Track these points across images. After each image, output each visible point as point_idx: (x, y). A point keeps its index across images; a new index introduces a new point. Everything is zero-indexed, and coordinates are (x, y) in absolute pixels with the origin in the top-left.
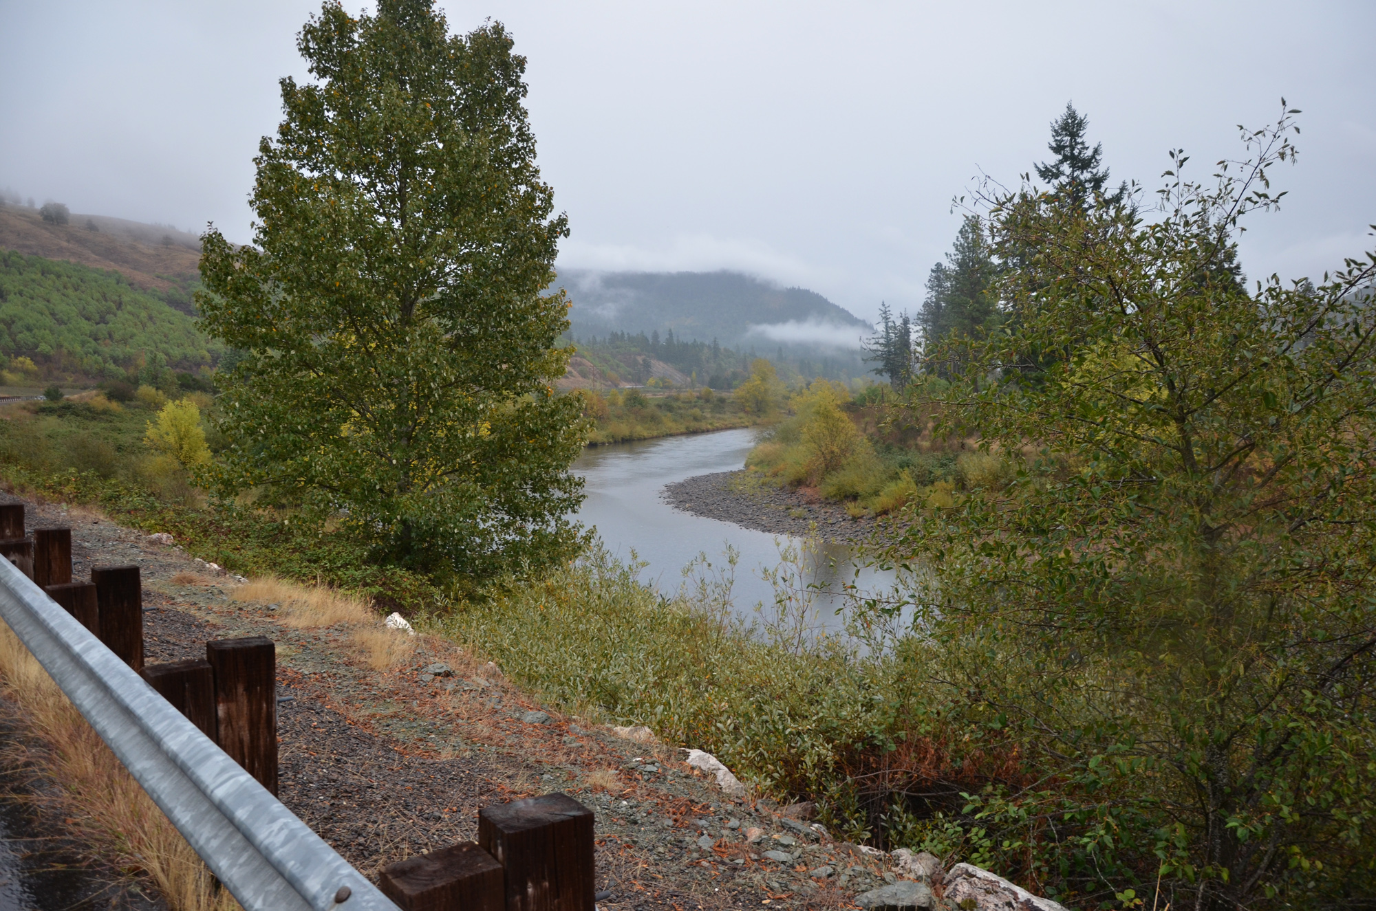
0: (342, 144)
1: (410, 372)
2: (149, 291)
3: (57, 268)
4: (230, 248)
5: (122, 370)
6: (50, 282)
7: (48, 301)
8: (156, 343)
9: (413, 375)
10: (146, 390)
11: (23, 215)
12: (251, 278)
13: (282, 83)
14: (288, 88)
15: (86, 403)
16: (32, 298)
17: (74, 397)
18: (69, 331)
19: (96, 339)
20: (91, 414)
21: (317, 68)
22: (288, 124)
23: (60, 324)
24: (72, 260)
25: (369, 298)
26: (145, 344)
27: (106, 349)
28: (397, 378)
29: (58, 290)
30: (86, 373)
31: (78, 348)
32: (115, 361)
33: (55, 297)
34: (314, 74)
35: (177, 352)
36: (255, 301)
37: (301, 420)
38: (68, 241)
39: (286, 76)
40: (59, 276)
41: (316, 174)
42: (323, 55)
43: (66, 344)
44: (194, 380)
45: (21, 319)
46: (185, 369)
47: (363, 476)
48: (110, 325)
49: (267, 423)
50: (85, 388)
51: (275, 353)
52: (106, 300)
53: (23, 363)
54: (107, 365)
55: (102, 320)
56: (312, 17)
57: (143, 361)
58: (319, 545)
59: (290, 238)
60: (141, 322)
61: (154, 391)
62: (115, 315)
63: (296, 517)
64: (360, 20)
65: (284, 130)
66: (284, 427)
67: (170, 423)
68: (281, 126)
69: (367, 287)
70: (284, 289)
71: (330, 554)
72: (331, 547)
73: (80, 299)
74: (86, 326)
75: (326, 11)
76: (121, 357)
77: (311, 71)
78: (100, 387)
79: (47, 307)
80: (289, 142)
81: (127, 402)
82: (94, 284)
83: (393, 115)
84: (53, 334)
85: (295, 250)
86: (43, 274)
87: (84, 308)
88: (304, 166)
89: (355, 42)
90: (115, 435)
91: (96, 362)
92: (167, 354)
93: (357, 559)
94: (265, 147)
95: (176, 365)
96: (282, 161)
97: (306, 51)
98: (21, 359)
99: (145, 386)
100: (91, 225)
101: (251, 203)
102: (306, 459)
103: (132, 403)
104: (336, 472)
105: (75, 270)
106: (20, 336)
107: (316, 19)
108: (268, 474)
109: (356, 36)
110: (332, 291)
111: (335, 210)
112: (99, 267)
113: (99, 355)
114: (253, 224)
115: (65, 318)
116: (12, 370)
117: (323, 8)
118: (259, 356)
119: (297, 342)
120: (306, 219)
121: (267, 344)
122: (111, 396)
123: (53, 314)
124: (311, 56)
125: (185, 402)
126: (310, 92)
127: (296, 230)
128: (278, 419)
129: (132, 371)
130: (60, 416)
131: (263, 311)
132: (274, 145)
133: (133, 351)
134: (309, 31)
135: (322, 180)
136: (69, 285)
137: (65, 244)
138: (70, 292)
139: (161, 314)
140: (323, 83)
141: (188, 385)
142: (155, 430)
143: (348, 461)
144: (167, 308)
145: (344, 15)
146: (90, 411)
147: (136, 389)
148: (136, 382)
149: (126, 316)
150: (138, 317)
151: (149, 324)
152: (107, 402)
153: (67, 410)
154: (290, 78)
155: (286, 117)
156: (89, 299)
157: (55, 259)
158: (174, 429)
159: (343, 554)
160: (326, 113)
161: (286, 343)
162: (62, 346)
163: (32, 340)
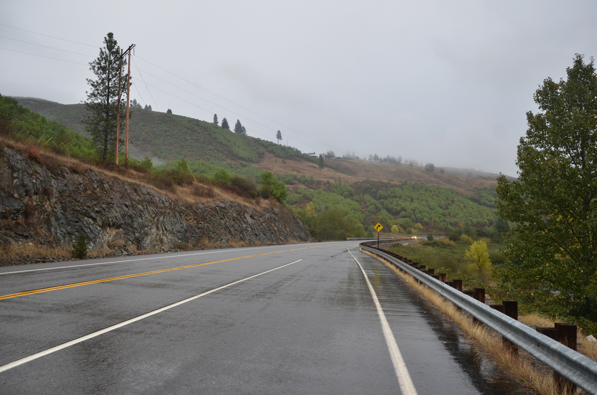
0: (554, 136)
1: (590, 232)
2: (464, 196)
3: (430, 189)
4: (508, 182)
5: (453, 228)
6: (428, 194)
7: (427, 201)
8: (467, 217)
9: (591, 233)
10: (464, 236)
11: (419, 169)
12: (517, 194)
13: (527, 114)
14: (530, 116)
15: (442, 242)
16: (422, 201)
17: (436, 238)
18: (435, 213)
19: (444, 216)
20: (443, 246)
21: (542, 106)
22: (530, 130)
23: (431, 210)
24: (436, 185)
25: (569, 200)
26: (462, 217)
27: (448, 220)
28: (583, 234)
29: (431, 197)
30: (440, 229)
31: (438, 220)
32: (451, 224)
33: (430, 199)
34: (541, 109)
35: (475, 221)
36: (518, 203)
37: (539, 252)
38: (434, 178)
39: (529, 111)
40: (431, 192)
41: (543, 149)
42: (545, 101)
43: (433, 218)
44: (483, 232)
45: (418, 209)
46: (478, 227)
47: (567, 277)
48: (449, 210)
49: (524, 253)
50: (440, 235)
51: (527, 224)
52: (448, 200)
53: (418, 225)
54: (448, 226)
55: (447, 208)
56: (539, 86)
57: (462, 224)
58: (547, 305)
59: (534, 177)
60: (461, 208)
61: (467, 237)
62: (451, 206)
63: (536, 292)
64: (560, 83)
65: (529, 133)
66: (531, 255)
67: (475, 250)
68: (527, 131)
69: (568, 196)
70: (531, 198)
71: (552, 309)
72: (553, 306)
73: (438, 200)
74: (440, 211)
75: (545, 83)
76: (453, 223)
77: (539, 108)
78: (447, 235)
79: (427, 204)
80: (531, 137)
81: (457, 241)
82: (444, 194)
83: (578, 122)
84: (429, 214)
85: (535, 182)
86: (425, 191)
87: (440, 204)
88: (537, 146)
89: (559, 93)
90: (453, 254)
91: (444, 225)
92: (471, 221)
93: (564, 313)
94: (522, 141)
95: (474, 226)
96: (529, 146)
97: (538, 101)
98: (417, 224)
99: (464, 235)
100: (442, 171)
101: (517, 164)
102: (541, 268)
103: (459, 242)
104: (554, 275)
105: (437, 189)
106: (418, 215)
107: (541, 87)
108: (524, 274)
109: (559, 91)
110: (553, 198)
111: (553, 164)
112: (445, 187)
113: (445, 222)
114: (518, 172)
115: (433, 208)
116: (415, 228)
117: (544, 82)
118: (521, 225)
119: (536, 219)
120: (540, 169)
121: (524, 220)
122: (451, 239)
123: (429, 206)
124: (539, 102)
125: (481, 242)
126: (539, 116)
127: (536, 174)
128: (529, 250)
129: (457, 228)
130: (433, 246)
131: (522, 207)
132: (526, 140)
133: (458, 220)
134: (539, 92)
135: (546, 152)
136: (435, 195)
137: (433, 179)
138: (435, 197)
139: (469, 205)
140: (545, 112)
141: (481, 234)
142: (469, 253)
143: (560, 270)
144: (471, 203)
145: (553, 83)
146: (443, 245)
147: (460, 236)
148: (460, 233)
149: (456, 206)
150: (460, 206)
151: (464, 209)
152: (449, 241)
153: (435, 244)
154: (530, 112)
155: (529, 128)
156: (442, 200)
157: (429, 185)
158: (476, 253)
159: (558, 310)
160: (547, 124)
161: (532, 219)
162: (432, 219)
163: (421, 216)
